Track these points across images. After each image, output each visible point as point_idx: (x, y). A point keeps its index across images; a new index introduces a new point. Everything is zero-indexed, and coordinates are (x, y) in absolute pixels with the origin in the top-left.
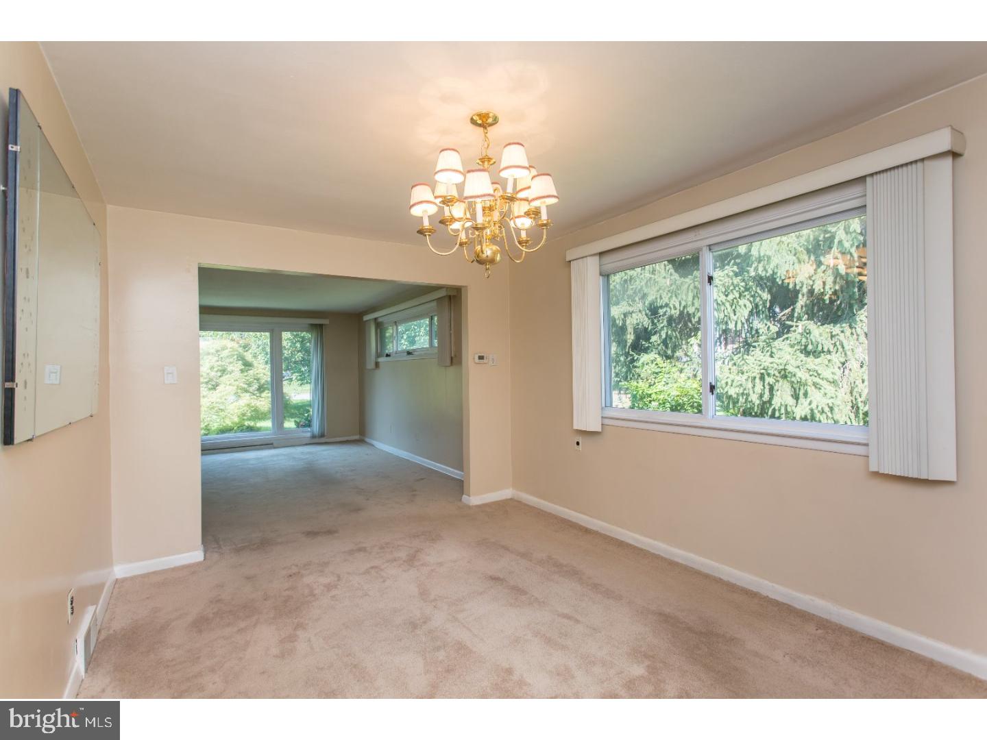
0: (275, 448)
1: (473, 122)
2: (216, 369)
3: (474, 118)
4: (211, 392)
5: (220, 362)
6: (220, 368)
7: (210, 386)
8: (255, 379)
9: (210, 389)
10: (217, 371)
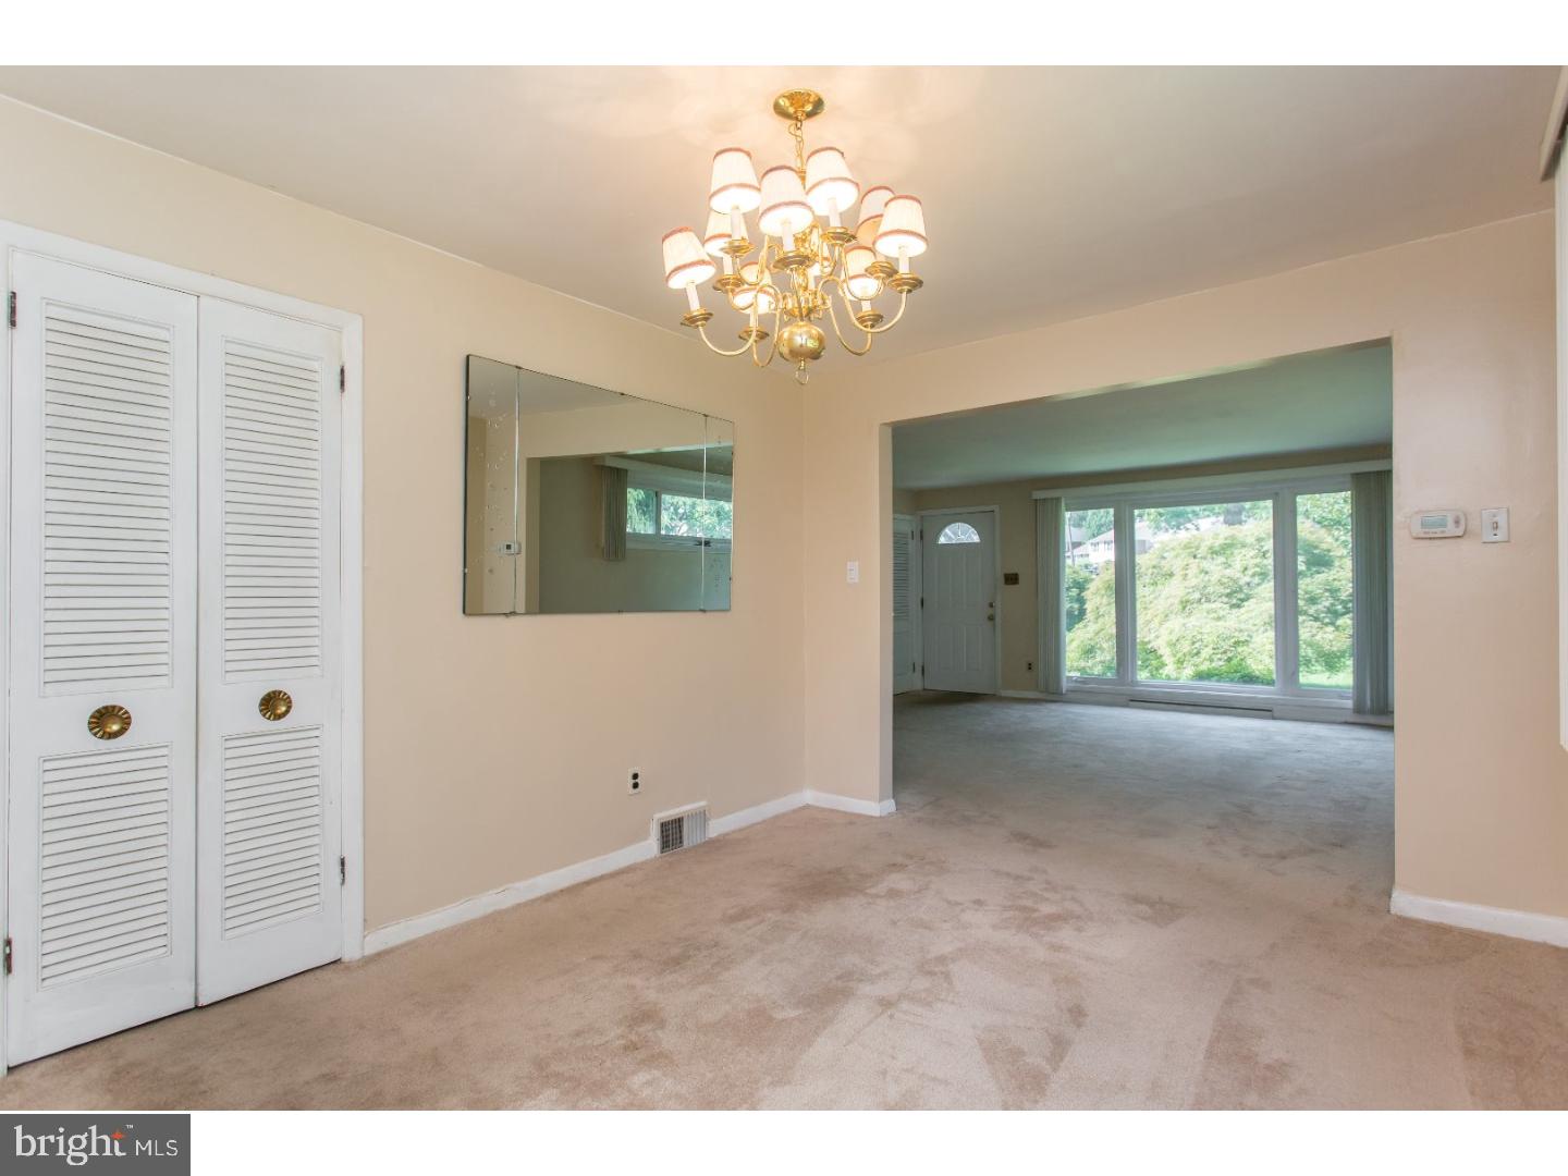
0: (1274, 718)
1: (780, 111)
2: (1250, 572)
3: (781, 102)
4: (1234, 611)
5: (1258, 560)
6: (1258, 569)
7: (1234, 601)
8: (1327, 590)
9: (1233, 606)
10: (1253, 575)
